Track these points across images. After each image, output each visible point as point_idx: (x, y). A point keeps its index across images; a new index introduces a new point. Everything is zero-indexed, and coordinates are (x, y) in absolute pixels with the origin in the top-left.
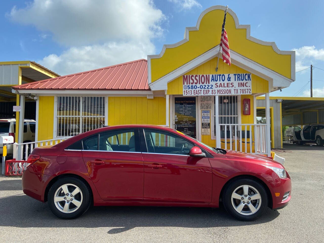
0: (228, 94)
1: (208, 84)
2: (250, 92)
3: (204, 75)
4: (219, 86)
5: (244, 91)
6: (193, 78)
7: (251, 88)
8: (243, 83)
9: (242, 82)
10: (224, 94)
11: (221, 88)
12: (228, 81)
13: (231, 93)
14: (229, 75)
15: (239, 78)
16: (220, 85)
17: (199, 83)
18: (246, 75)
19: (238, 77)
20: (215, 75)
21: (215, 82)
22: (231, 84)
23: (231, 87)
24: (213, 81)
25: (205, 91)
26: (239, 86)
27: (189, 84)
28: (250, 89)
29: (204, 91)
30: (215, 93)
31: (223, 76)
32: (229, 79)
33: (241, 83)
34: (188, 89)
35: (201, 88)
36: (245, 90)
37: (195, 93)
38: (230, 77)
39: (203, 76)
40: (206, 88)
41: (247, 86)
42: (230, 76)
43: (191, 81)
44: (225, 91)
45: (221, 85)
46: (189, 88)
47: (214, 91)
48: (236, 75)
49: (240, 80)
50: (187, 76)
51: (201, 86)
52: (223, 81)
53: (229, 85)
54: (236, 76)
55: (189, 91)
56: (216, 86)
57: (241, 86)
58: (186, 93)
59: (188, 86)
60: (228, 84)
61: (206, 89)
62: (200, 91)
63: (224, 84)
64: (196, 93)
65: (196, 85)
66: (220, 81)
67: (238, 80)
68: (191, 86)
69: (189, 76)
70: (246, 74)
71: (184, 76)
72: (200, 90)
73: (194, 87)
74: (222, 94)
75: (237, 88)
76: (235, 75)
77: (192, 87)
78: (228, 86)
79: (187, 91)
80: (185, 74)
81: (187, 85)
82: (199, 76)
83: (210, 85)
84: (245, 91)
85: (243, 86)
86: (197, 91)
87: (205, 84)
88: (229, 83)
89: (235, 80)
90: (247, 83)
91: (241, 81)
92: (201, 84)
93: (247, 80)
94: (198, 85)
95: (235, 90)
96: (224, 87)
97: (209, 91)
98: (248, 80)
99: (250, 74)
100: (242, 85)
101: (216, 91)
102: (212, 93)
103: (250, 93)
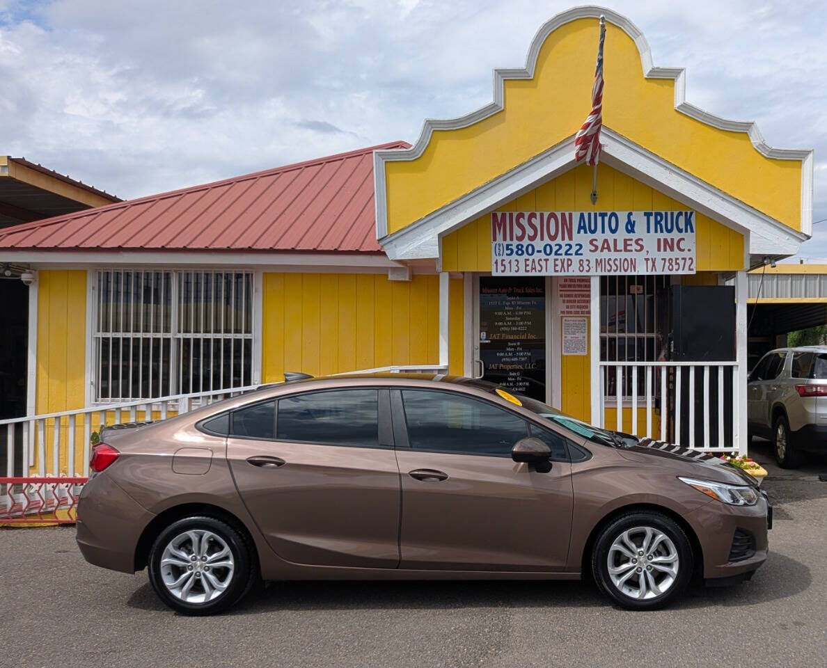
0: (626, 271)
1: (567, 241)
2: (691, 267)
3: (556, 213)
4: (600, 249)
5: (674, 264)
6: (521, 220)
7: (693, 254)
8: (672, 240)
9: (668, 236)
10: (615, 271)
11: (605, 255)
12: (628, 231)
13: (635, 271)
14: (630, 214)
15: (658, 226)
16: (603, 245)
17: (542, 239)
18: (681, 217)
19: (657, 223)
20: (589, 214)
21: (590, 236)
22: (637, 242)
23: (636, 250)
24: (582, 231)
25: (559, 263)
26: (659, 250)
27: (511, 239)
28: (691, 259)
29: (557, 263)
30: (590, 269)
31: (613, 218)
32: (631, 227)
33: (665, 240)
34: (507, 254)
35: (548, 252)
36: (678, 261)
37: (529, 268)
38: (634, 222)
39: (552, 215)
40: (561, 254)
41: (683, 250)
42: (632, 218)
43: (517, 231)
44: (618, 263)
45: (606, 246)
46: (509, 252)
47: (585, 264)
48: (651, 214)
49: (662, 231)
50: (504, 216)
51: (548, 248)
52: (613, 231)
53: (631, 245)
54: (652, 219)
55: (510, 262)
56: (593, 248)
57: (665, 250)
58: (501, 268)
59: (508, 246)
60: (629, 242)
61: (564, 257)
62: (543, 263)
63: (615, 241)
64: (532, 269)
65: (530, 242)
66: (603, 232)
67: (656, 231)
68: (517, 246)
69: (511, 215)
70: (680, 214)
71: (495, 216)
72: (545, 260)
73: (524, 249)
74: (609, 271)
75: (654, 253)
76: (648, 215)
77: (519, 249)
78: (629, 248)
79: (504, 263)
80: (496, 210)
81: (505, 243)
82: (542, 215)
83: (573, 243)
84: (677, 263)
85: (672, 249)
86: (536, 262)
87: (559, 240)
88: (631, 240)
89: (648, 231)
90: (683, 239)
91: (665, 235)
92: (547, 240)
93: (684, 230)
94: (539, 244)
95: (647, 260)
96: (616, 250)
97: (570, 262)
98: (686, 231)
99: (691, 213)
100: (669, 245)
101: (593, 264)
102: (581, 269)
103: (692, 270)
